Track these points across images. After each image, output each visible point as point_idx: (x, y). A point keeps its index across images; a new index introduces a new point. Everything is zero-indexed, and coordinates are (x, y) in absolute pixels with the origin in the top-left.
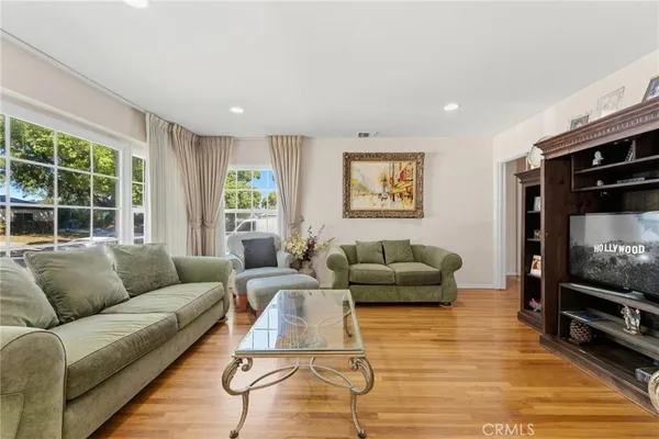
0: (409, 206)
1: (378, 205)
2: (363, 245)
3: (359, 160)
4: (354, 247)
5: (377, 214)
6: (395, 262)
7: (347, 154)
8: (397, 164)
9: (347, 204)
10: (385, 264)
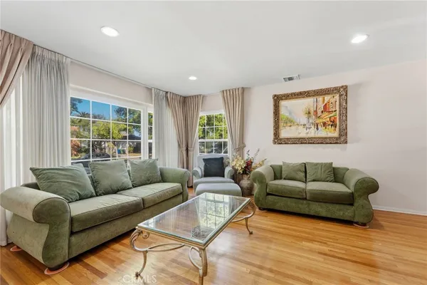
0: (333, 133)
1: (302, 133)
2: (288, 165)
3: (286, 99)
4: (281, 167)
5: (301, 141)
6: (314, 181)
7: (275, 96)
8: (320, 99)
9: (276, 134)
10: (306, 182)
